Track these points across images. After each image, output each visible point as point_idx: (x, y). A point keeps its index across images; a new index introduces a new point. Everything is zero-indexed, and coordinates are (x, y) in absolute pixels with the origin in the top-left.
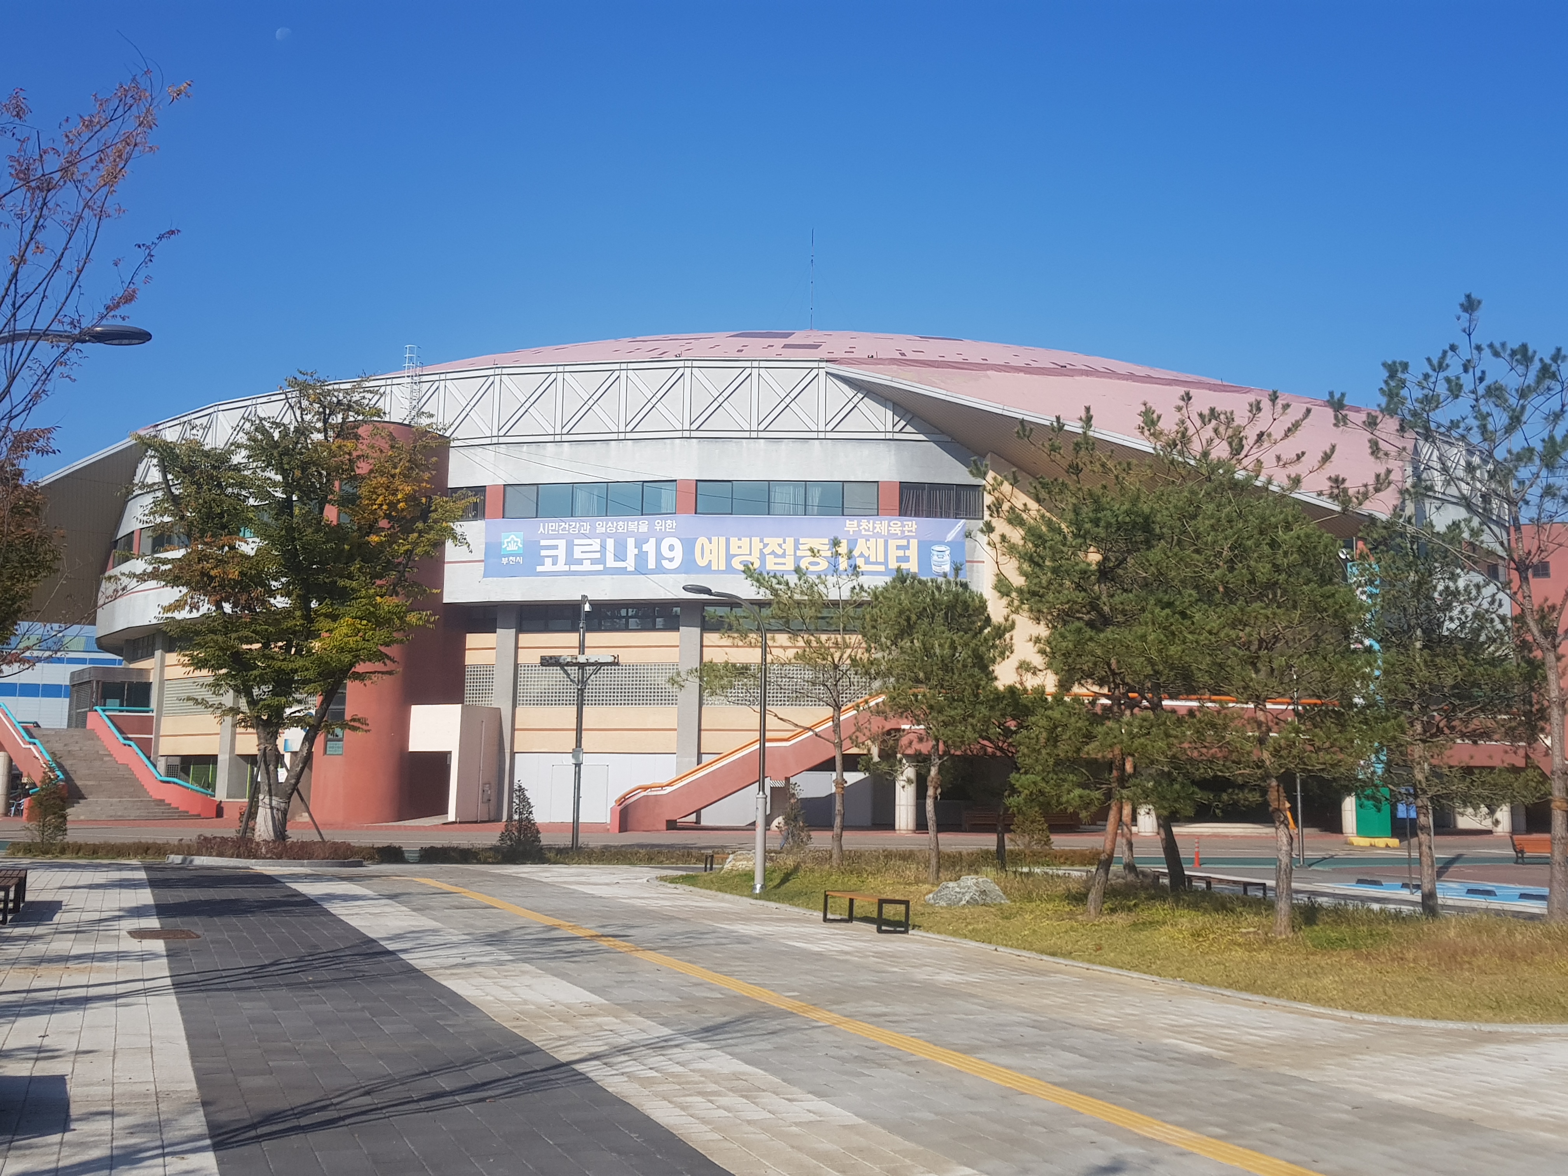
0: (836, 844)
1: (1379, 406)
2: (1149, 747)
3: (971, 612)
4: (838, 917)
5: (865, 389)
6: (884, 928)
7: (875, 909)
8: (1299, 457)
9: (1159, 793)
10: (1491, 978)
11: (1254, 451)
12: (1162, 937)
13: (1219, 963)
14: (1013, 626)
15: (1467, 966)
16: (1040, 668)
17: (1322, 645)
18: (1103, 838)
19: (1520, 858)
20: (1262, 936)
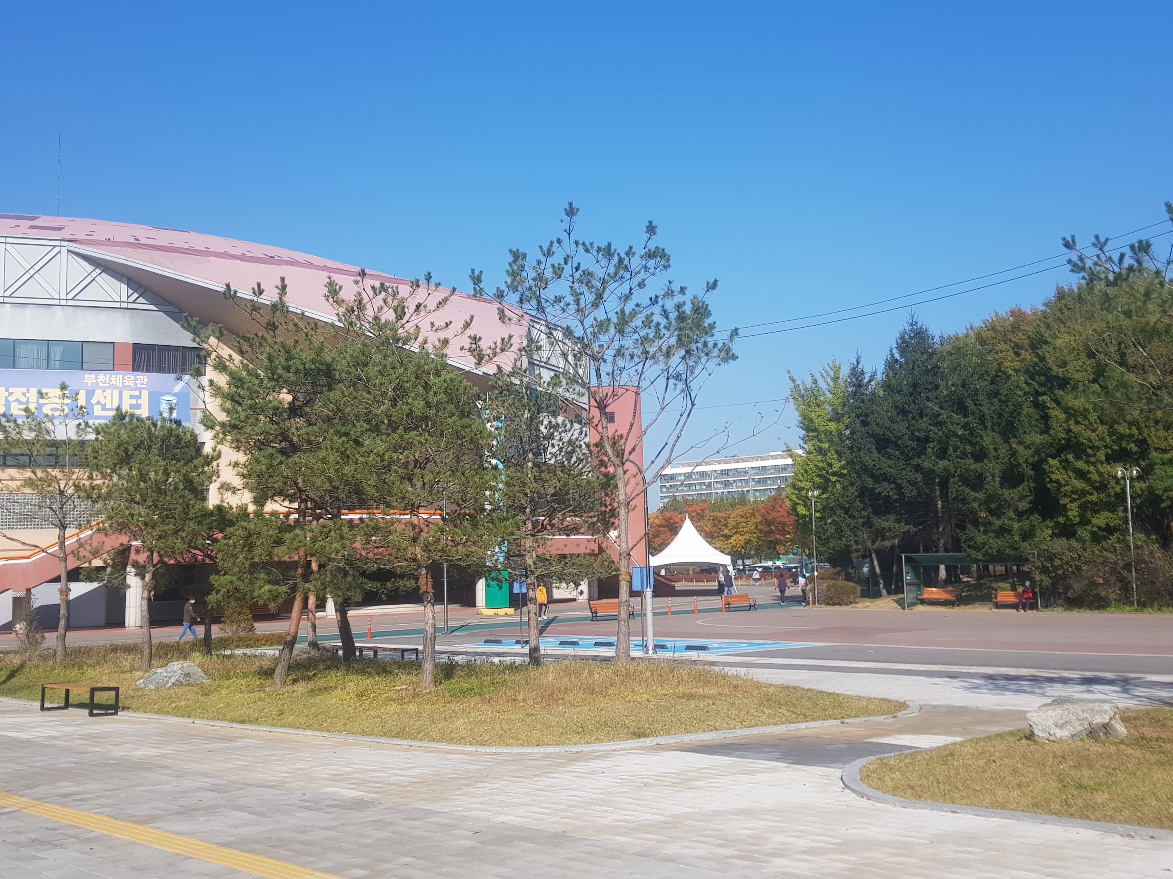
0: (60, 642)
1: (506, 282)
2: (327, 548)
3: (183, 444)
4: (56, 705)
5: (102, 266)
6: (95, 712)
7: (88, 695)
8: (447, 325)
9: (334, 584)
10: (578, 709)
11: (413, 318)
12: (333, 699)
13: (377, 717)
14: (219, 456)
15: (561, 702)
16: (239, 487)
17: (462, 464)
18: (289, 623)
19: (595, 617)
20: (411, 692)
